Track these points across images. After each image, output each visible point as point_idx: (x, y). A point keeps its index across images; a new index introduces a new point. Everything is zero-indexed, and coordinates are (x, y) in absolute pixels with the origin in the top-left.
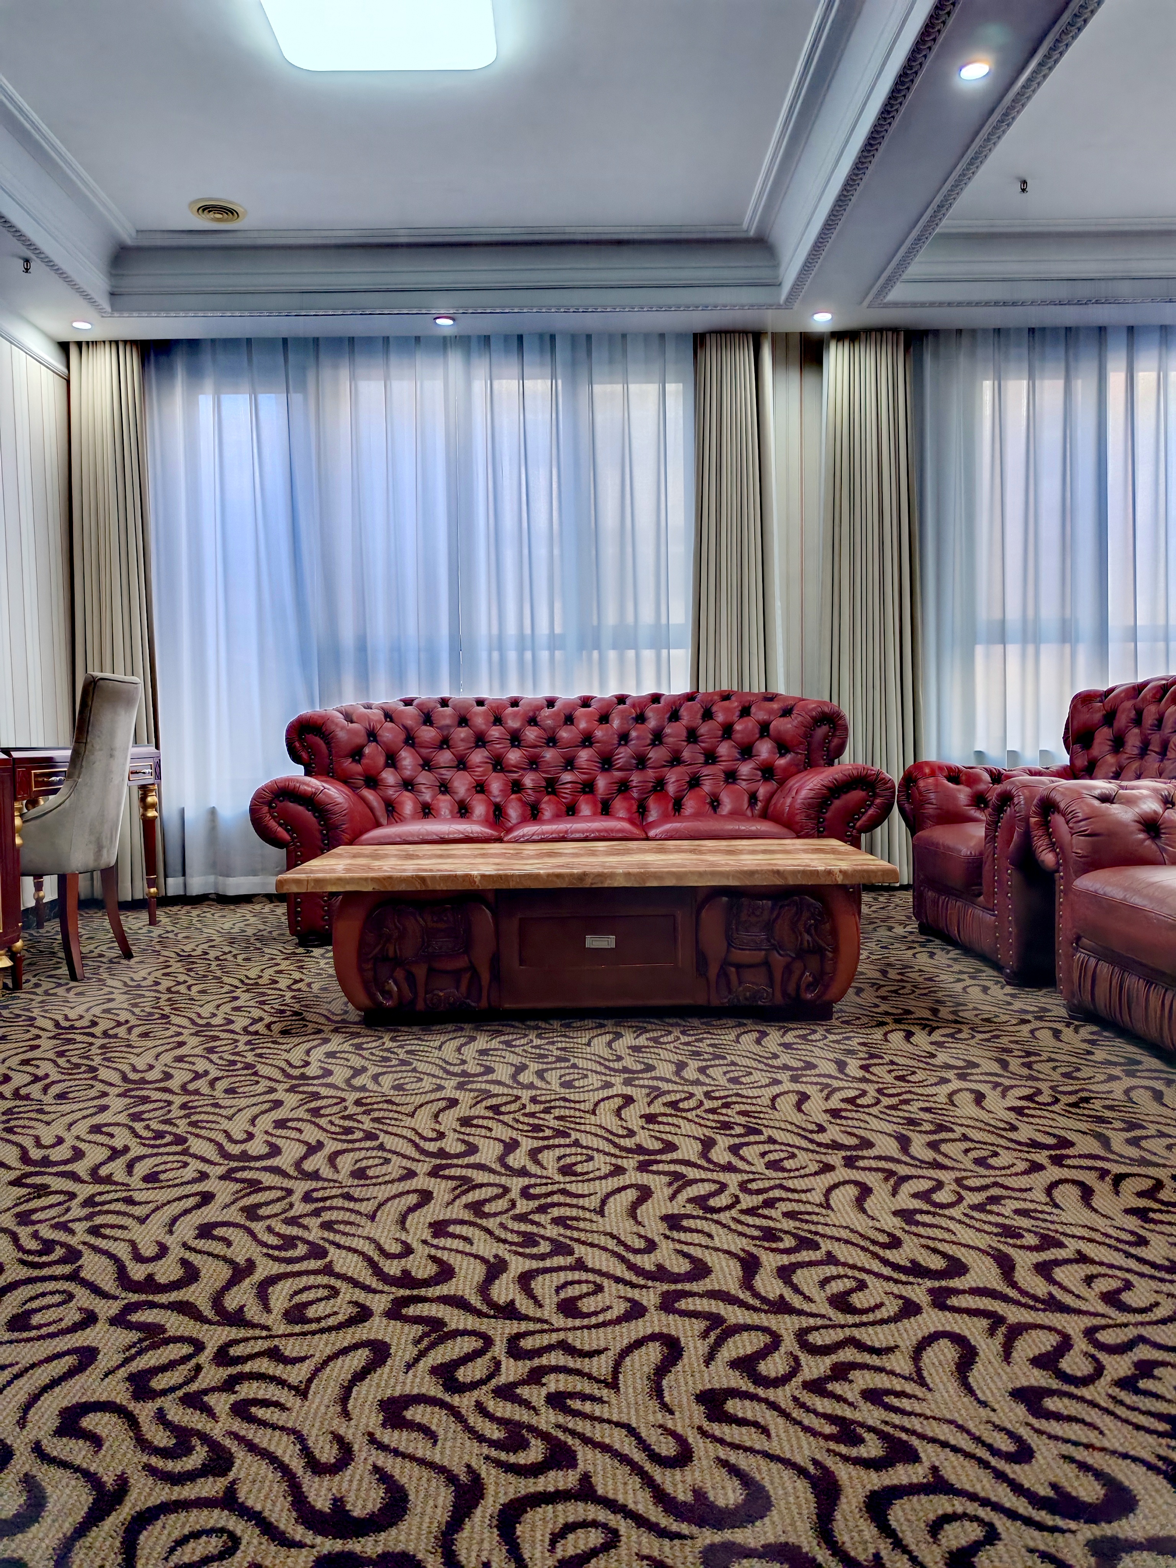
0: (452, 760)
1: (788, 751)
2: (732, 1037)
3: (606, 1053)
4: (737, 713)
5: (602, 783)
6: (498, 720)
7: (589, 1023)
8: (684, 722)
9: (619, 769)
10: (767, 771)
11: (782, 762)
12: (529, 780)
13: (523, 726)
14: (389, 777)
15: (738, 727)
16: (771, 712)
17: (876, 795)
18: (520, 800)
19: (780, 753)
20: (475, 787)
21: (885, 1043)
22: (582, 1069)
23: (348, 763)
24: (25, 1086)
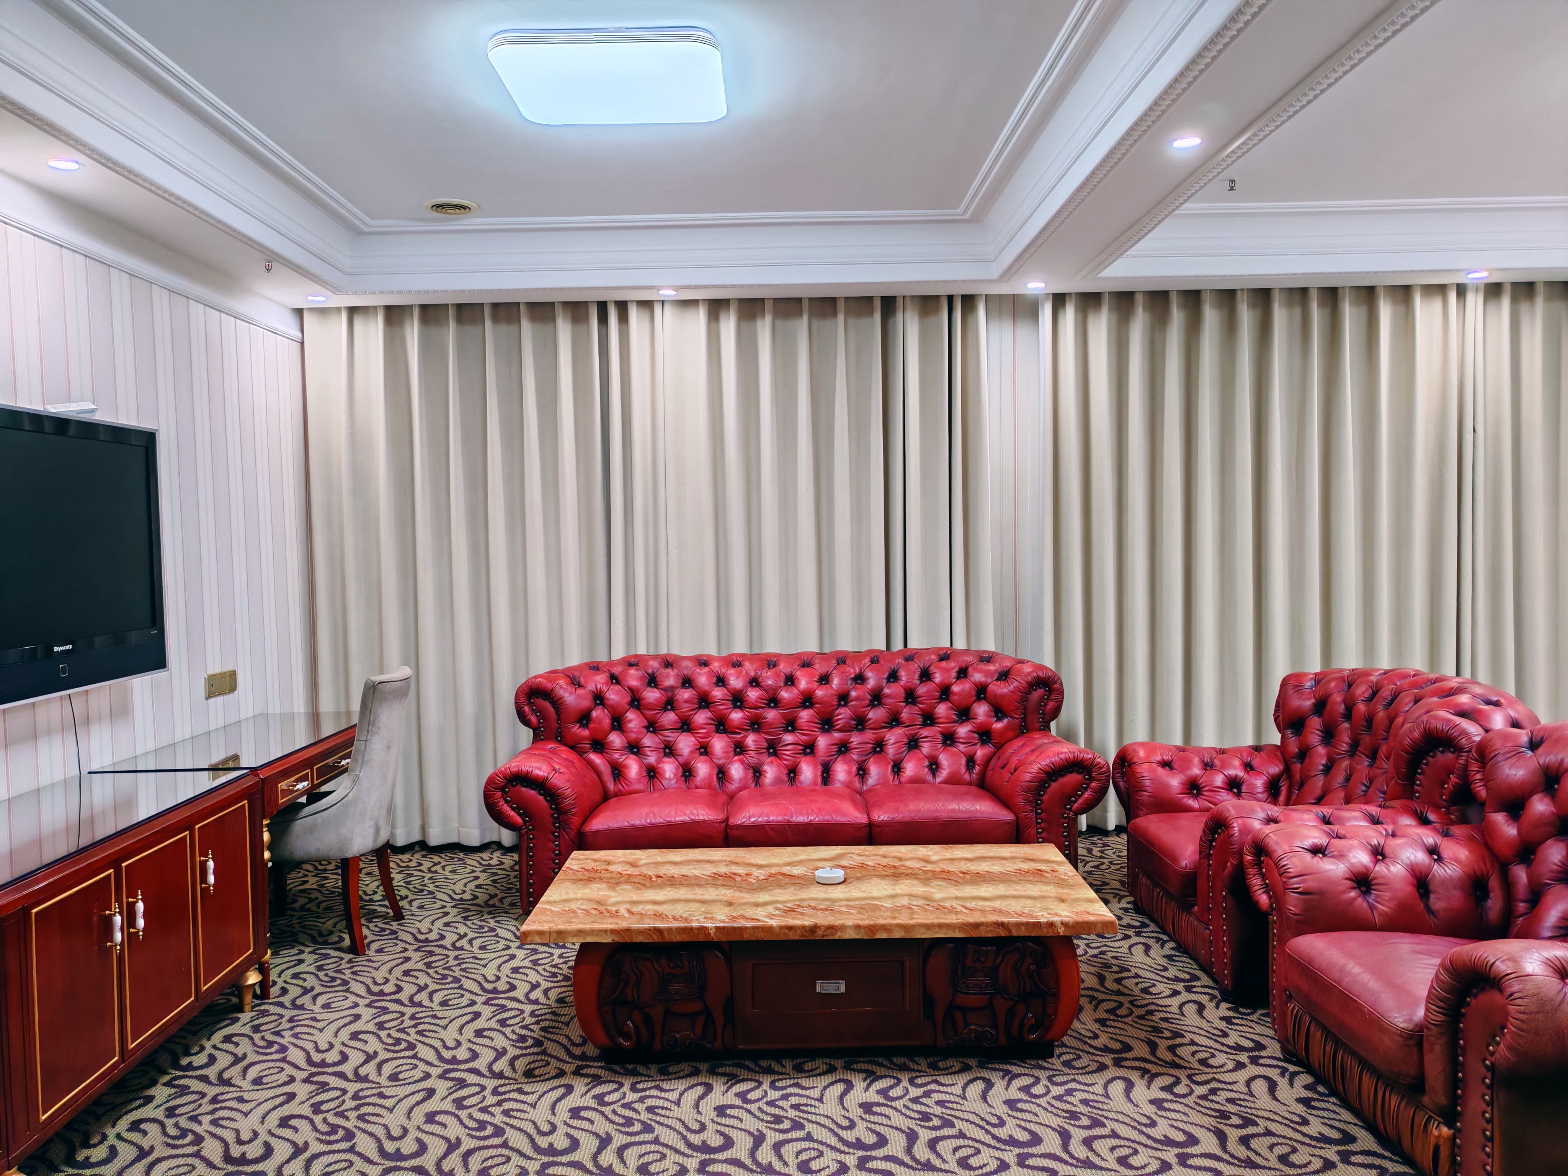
0: (676, 722)
1: (1005, 715)
2: (957, 1089)
3: (836, 1112)
4: (954, 674)
5: (822, 742)
6: (721, 681)
7: (820, 1064)
8: (902, 683)
9: (839, 730)
10: (984, 735)
11: (998, 726)
12: (751, 740)
13: (745, 686)
14: (616, 739)
15: (956, 688)
16: (988, 673)
17: (1091, 779)
18: (742, 762)
19: (997, 716)
20: (699, 749)
21: (1106, 1101)
22: (816, 1141)
23: (576, 729)
24: (288, 1161)
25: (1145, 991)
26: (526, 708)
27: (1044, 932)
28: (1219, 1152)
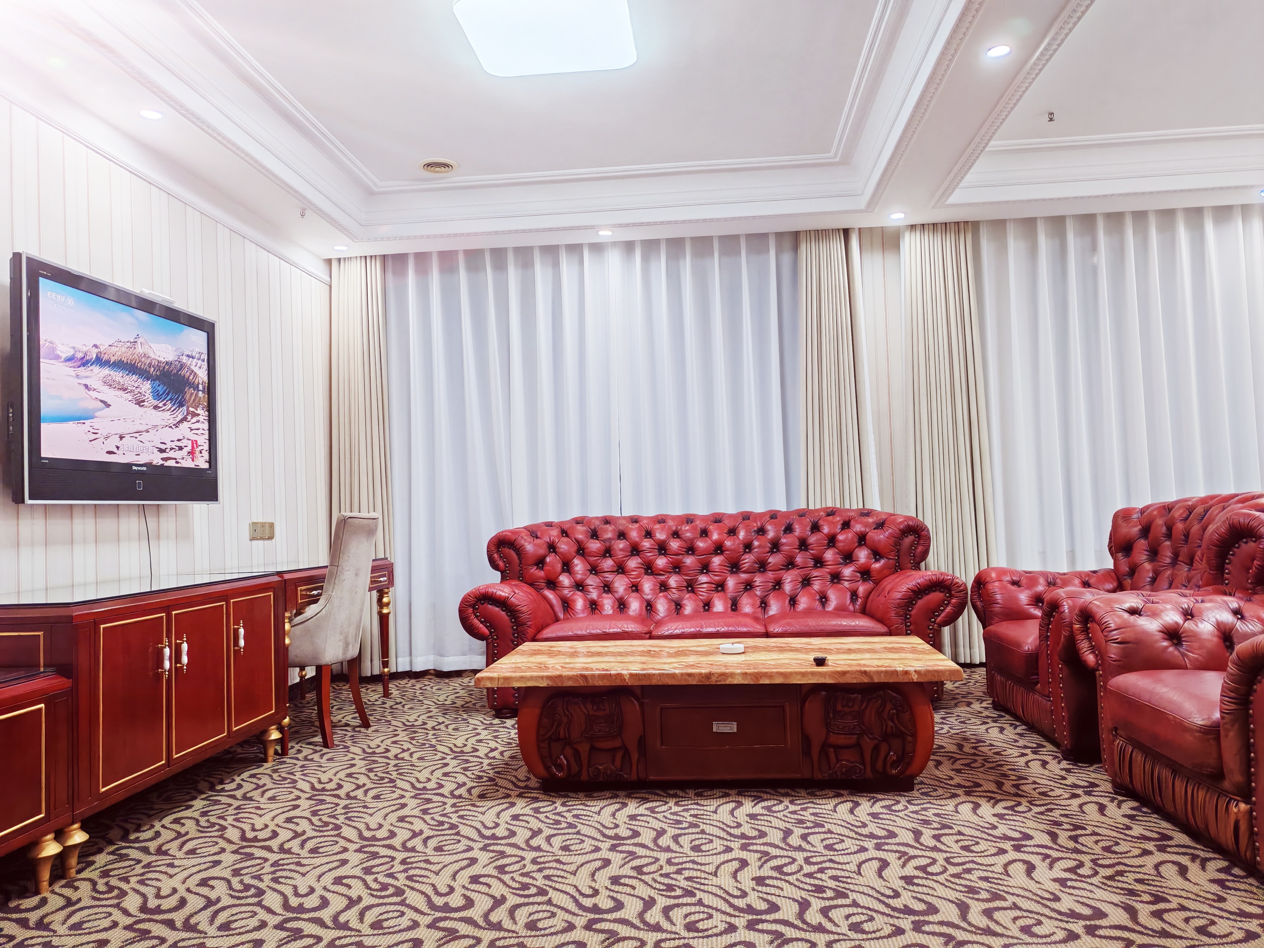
0: (613, 566)
1: (882, 557)
2: (830, 807)
3: (728, 820)
4: (839, 526)
5: (731, 582)
6: (649, 534)
7: (717, 792)
8: (797, 534)
9: (745, 572)
10: (865, 573)
11: (877, 566)
12: (673, 581)
13: (668, 538)
14: (565, 580)
15: (841, 537)
16: (866, 525)
17: (952, 596)
18: (666, 597)
19: (875, 558)
20: (631, 587)
21: (955, 814)
22: (709, 834)
23: (533, 570)
24: (288, 841)
25: (998, 753)
26: (496, 556)
27: (901, 679)
28: (1050, 844)
